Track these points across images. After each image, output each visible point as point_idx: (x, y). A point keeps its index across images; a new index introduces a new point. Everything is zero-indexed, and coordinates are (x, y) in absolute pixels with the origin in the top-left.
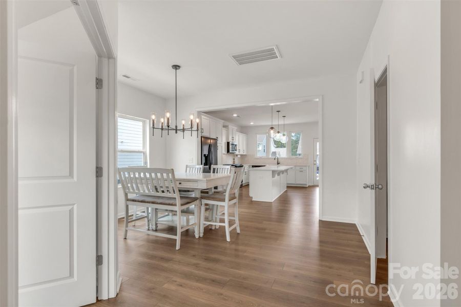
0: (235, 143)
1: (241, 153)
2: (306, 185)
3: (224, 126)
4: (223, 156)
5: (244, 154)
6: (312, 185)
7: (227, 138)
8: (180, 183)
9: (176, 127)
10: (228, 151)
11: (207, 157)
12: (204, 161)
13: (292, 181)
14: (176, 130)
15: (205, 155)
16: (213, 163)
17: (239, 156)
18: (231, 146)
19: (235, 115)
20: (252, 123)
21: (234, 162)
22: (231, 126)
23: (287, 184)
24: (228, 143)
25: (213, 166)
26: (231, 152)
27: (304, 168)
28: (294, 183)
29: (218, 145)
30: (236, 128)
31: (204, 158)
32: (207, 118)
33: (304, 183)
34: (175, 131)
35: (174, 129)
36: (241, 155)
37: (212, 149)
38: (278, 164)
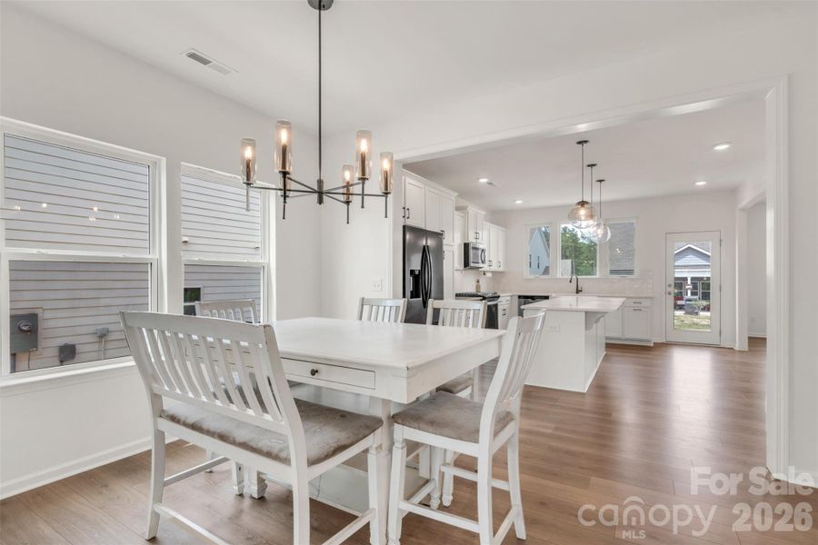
0: (481, 246)
1: (494, 268)
2: (649, 341)
3: (458, 209)
4: (456, 274)
5: (501, 269)
6: (664, 341)
7: (465, 234)
8: (314, 372)
9: (320, 182)
10: (466, 264)
11: (417, 278)
12: (410, 288)
13: (616, 333)
14: (321, 194)
15: (412, 272)
16: (433, 295)
17: (489, 275)
18: (471, 252)
19: (483, 180)
20: (519, 202)
21: (478, 287)
22: (472, 209)
23: (607, 338)
24: (466, 246)
25: (432, 303)
26: (472, 265)
27: (646, 303)
28: (620, 336)
29: (445, 248)
30: (484, 213)
31: (410, 280)
32: (418, 184)
33: (645, 337)
34: (316, 195)
35: (314, 192)
36: (494, 273)
37: (431, 258)
38: (578, 291)
